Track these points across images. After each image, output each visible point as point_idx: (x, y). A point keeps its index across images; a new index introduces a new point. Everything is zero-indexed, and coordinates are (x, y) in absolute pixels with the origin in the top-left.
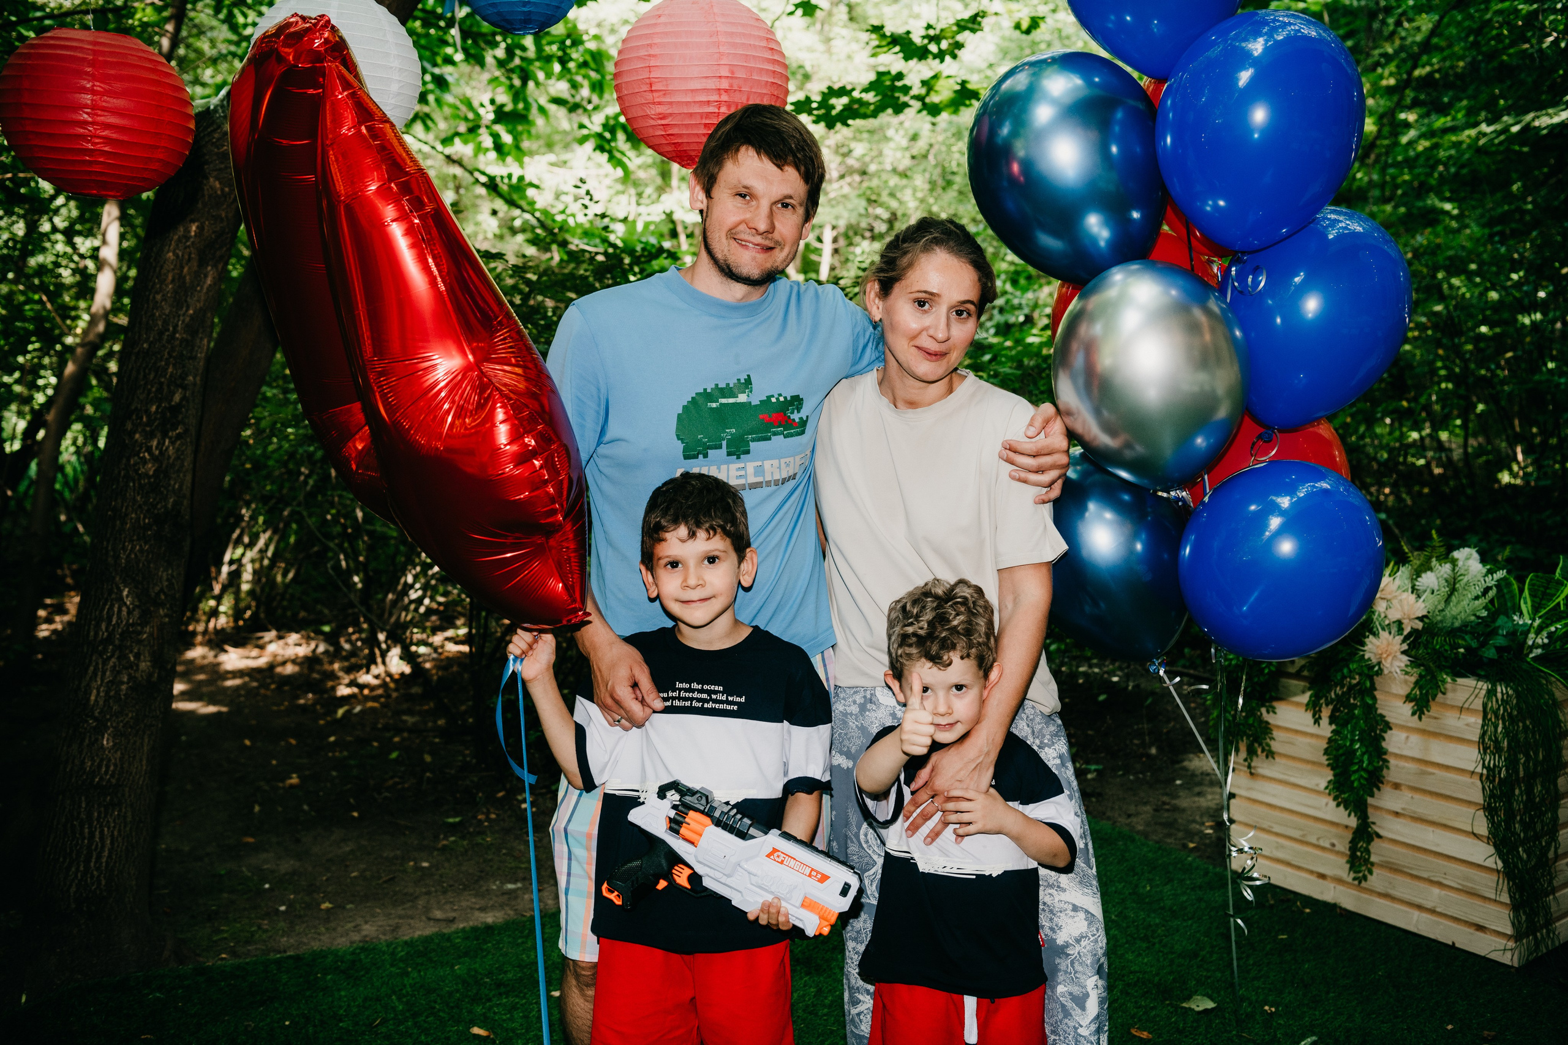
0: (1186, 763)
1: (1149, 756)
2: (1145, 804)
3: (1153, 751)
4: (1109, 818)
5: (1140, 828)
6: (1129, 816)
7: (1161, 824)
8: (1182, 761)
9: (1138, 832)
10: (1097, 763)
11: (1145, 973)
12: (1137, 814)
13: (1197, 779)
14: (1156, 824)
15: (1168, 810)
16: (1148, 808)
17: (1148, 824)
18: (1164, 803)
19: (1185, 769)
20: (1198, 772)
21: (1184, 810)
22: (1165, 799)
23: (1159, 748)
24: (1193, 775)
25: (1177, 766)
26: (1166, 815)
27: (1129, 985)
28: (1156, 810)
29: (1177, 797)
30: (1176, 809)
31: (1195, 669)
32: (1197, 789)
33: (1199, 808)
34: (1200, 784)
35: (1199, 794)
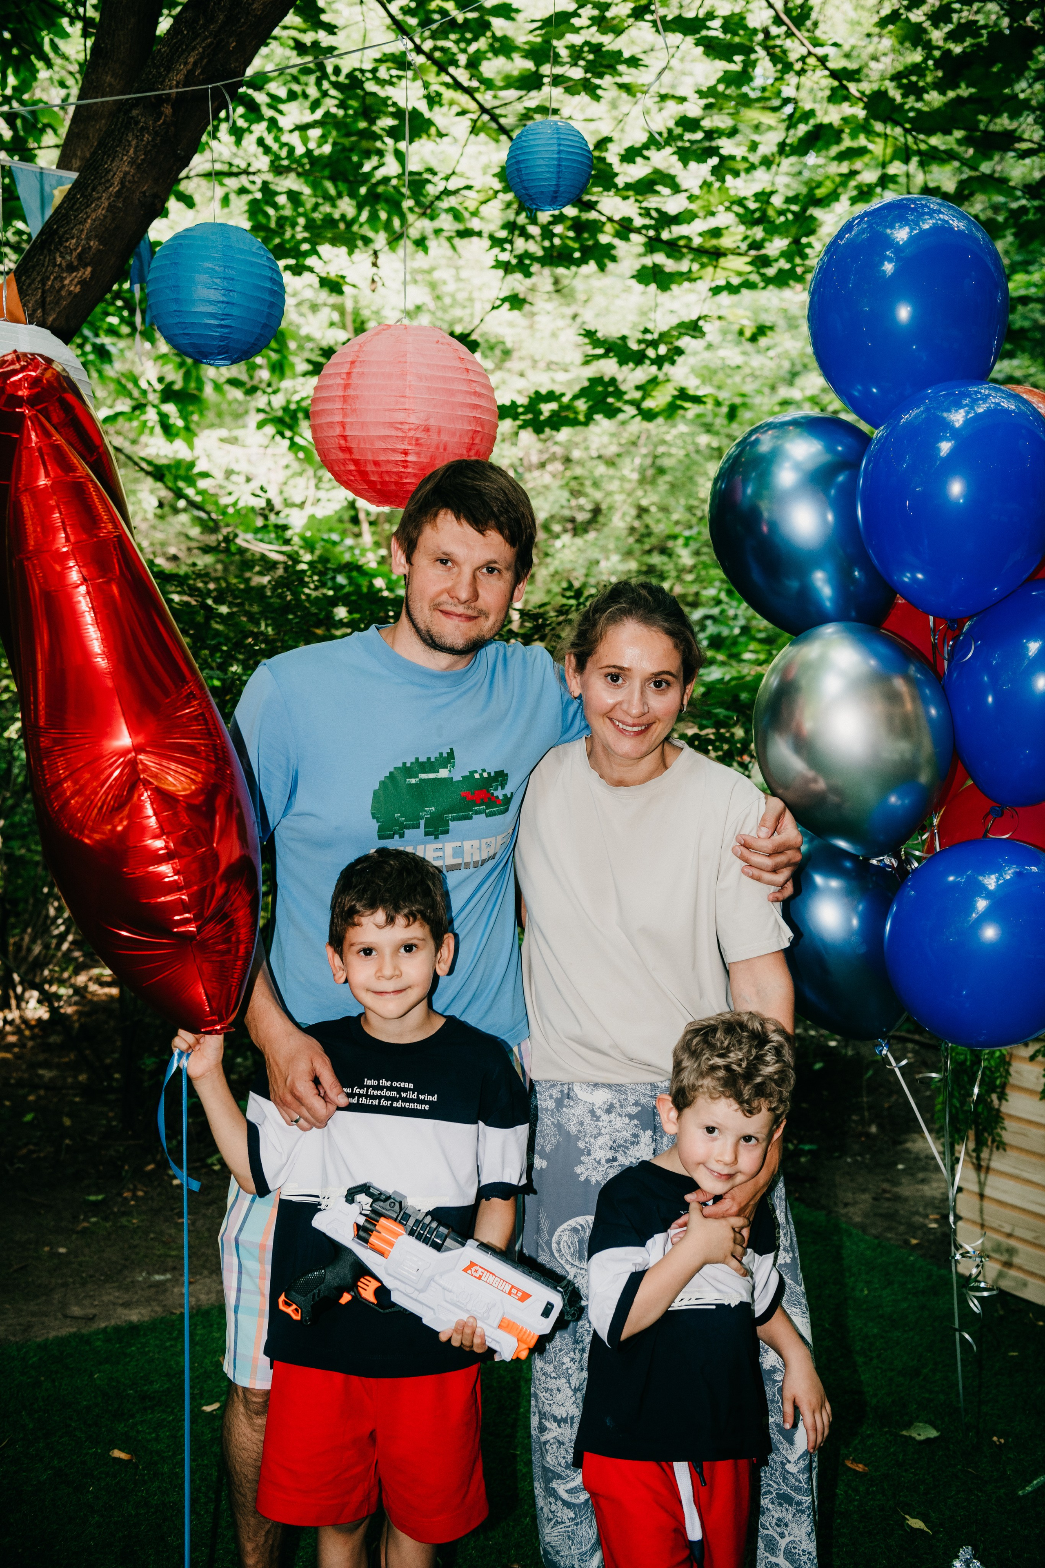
0: (909, 1145)
1: (868, 1135)
2: (864, 1191)
3: (874, 1129)
5: (858, 1219)
6: (846, 1205)
7: (882, 1215)
8: (905, 1141)
9: (856, 1225)
10: (810, 1141)
12: (855, 1203)
13: (921, 1163)
14: (875, 1215)
15: (888, 1199)
16: (867, 1197)
17: (866, 1215)
18: (885, 1191)
19: (908, 1151)
20: (922, 1156)
21: (905, 1200)
22: (885, 1186)
23: (880, 1126)
24: (917, 1159)
25: (899, 1148)
26: (886, 1204)
28: (875, 1199)
29: (897, 1184)
30: (897, 1198)
32: (921, 1175)
33: (923, 1197)
34: (924, 1169)
35: (923, 1181)
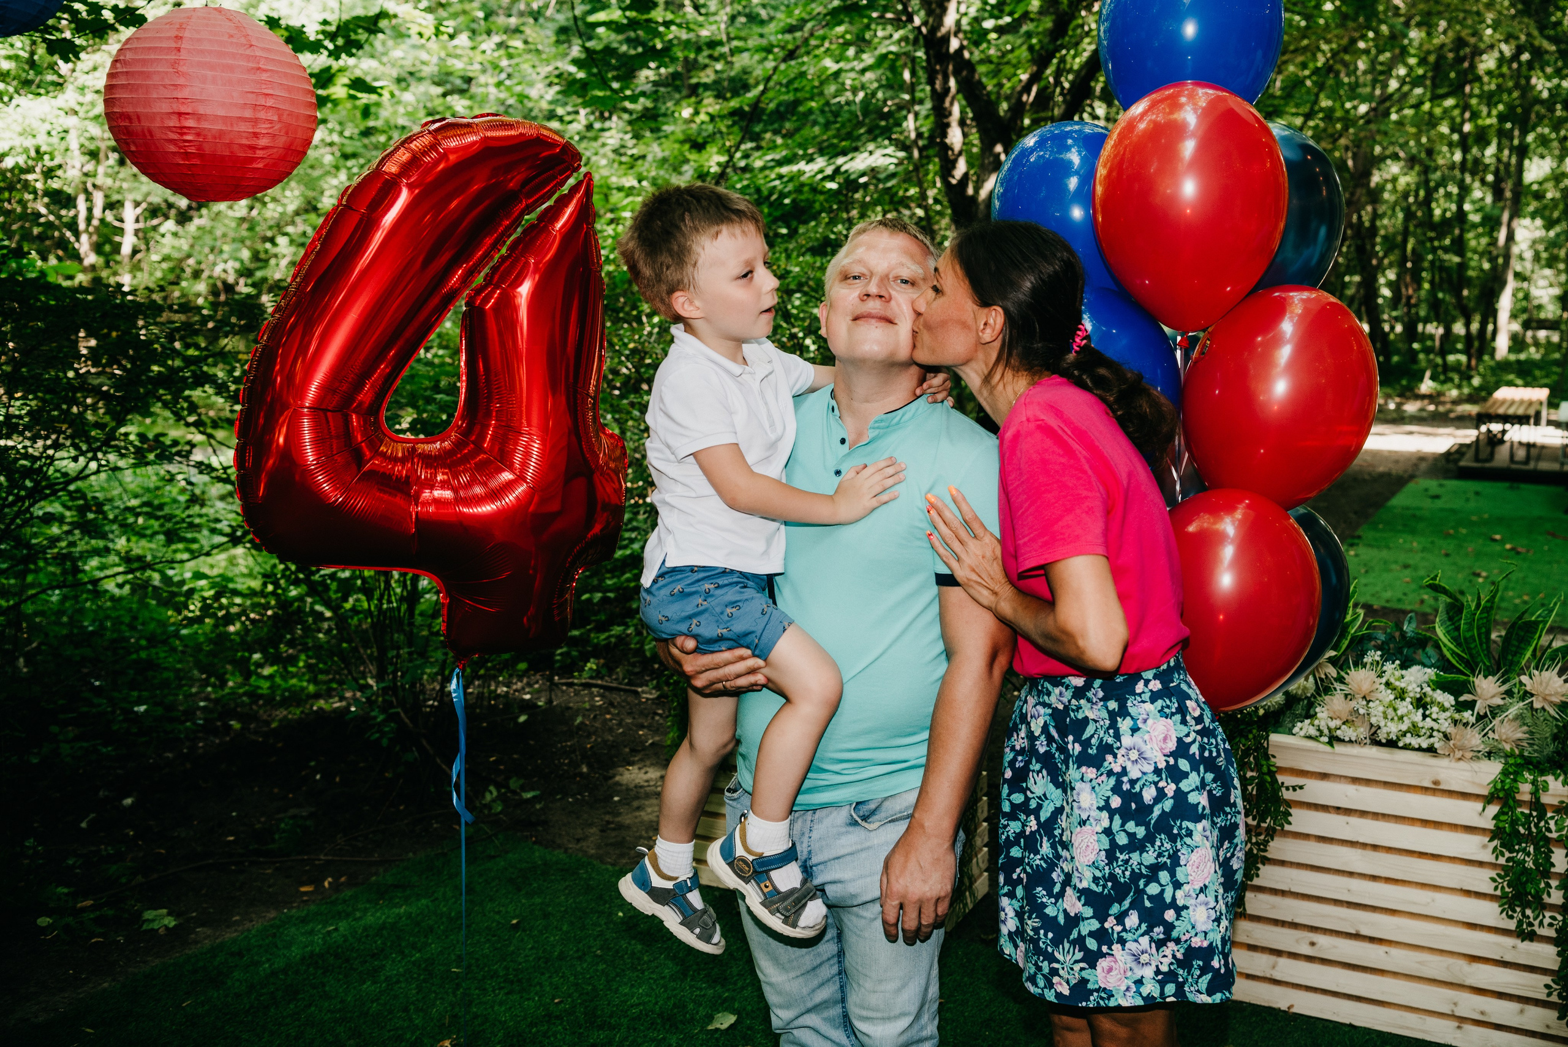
0: (617, 778)
1: (581, 774)
2: (591, 825)
3: (585, 769)
4: (559, 847)
6: (578, 840)
8: (614, 776)
9: (592, 856)
10: (533, 789)
11: (644, 1003)
12: (585, 838)
13: (632, 793)
14: (607, 845)
15: (614, 829)
16: (593, 830)
17: (599, 847)
18: (608, 822)
19: (618, 784)
20: (632, 786)
21: (628, 827)
22: (608, 818)
23: (589, 766)
24: (628, 789)
25: (611, 782)
26: (613, 834)
27: (633, 1019)
28: (602, 831)
29: (619, 814)
30: (620, 827)
31: (602, 678)
32: (635, 804)
33: (642, 822)
34: (637, 798)
35: (638, 808)
